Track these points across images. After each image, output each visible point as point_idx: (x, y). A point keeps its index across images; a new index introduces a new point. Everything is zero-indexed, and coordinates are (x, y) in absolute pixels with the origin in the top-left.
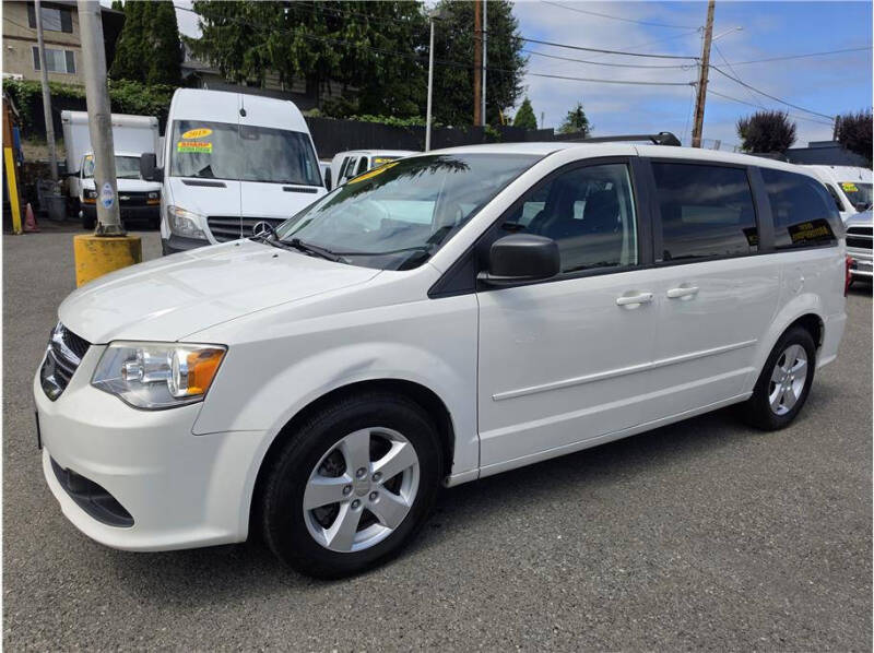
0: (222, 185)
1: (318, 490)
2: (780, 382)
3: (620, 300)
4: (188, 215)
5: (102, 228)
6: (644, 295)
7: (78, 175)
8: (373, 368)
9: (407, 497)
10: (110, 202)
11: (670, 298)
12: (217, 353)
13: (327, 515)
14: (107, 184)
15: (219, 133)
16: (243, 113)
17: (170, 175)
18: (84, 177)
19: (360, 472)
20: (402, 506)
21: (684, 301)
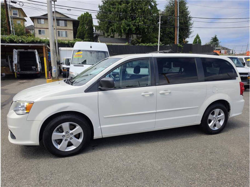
0: (83, 66)
1: (56, 135)
2: (213, 120)
3: (142, 94)
4: (73, 74)
5: (53, 77)
6: (151, 93)
7: (62, 64)
8: (69, 108)
9: (81, 140)
10: (55, 71)
11: (160, 94)
12: (32, 104)
13: (59, 141)
14: (54, 66)
15: (85, 53)
16: (91, 47)
17: (71, 64)
18: (63, 64)
19: (67, 133)
20: (79, 142)
21: (166, 95)
